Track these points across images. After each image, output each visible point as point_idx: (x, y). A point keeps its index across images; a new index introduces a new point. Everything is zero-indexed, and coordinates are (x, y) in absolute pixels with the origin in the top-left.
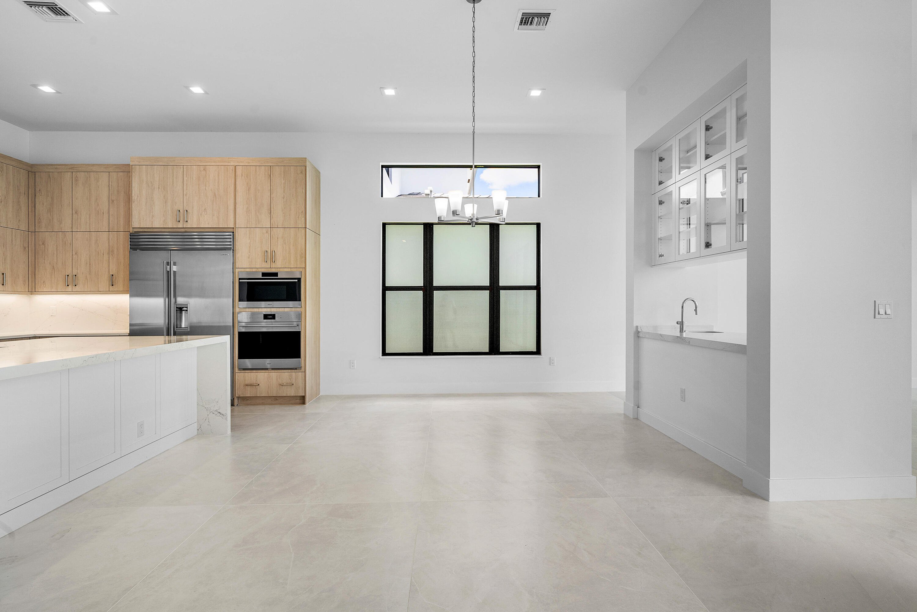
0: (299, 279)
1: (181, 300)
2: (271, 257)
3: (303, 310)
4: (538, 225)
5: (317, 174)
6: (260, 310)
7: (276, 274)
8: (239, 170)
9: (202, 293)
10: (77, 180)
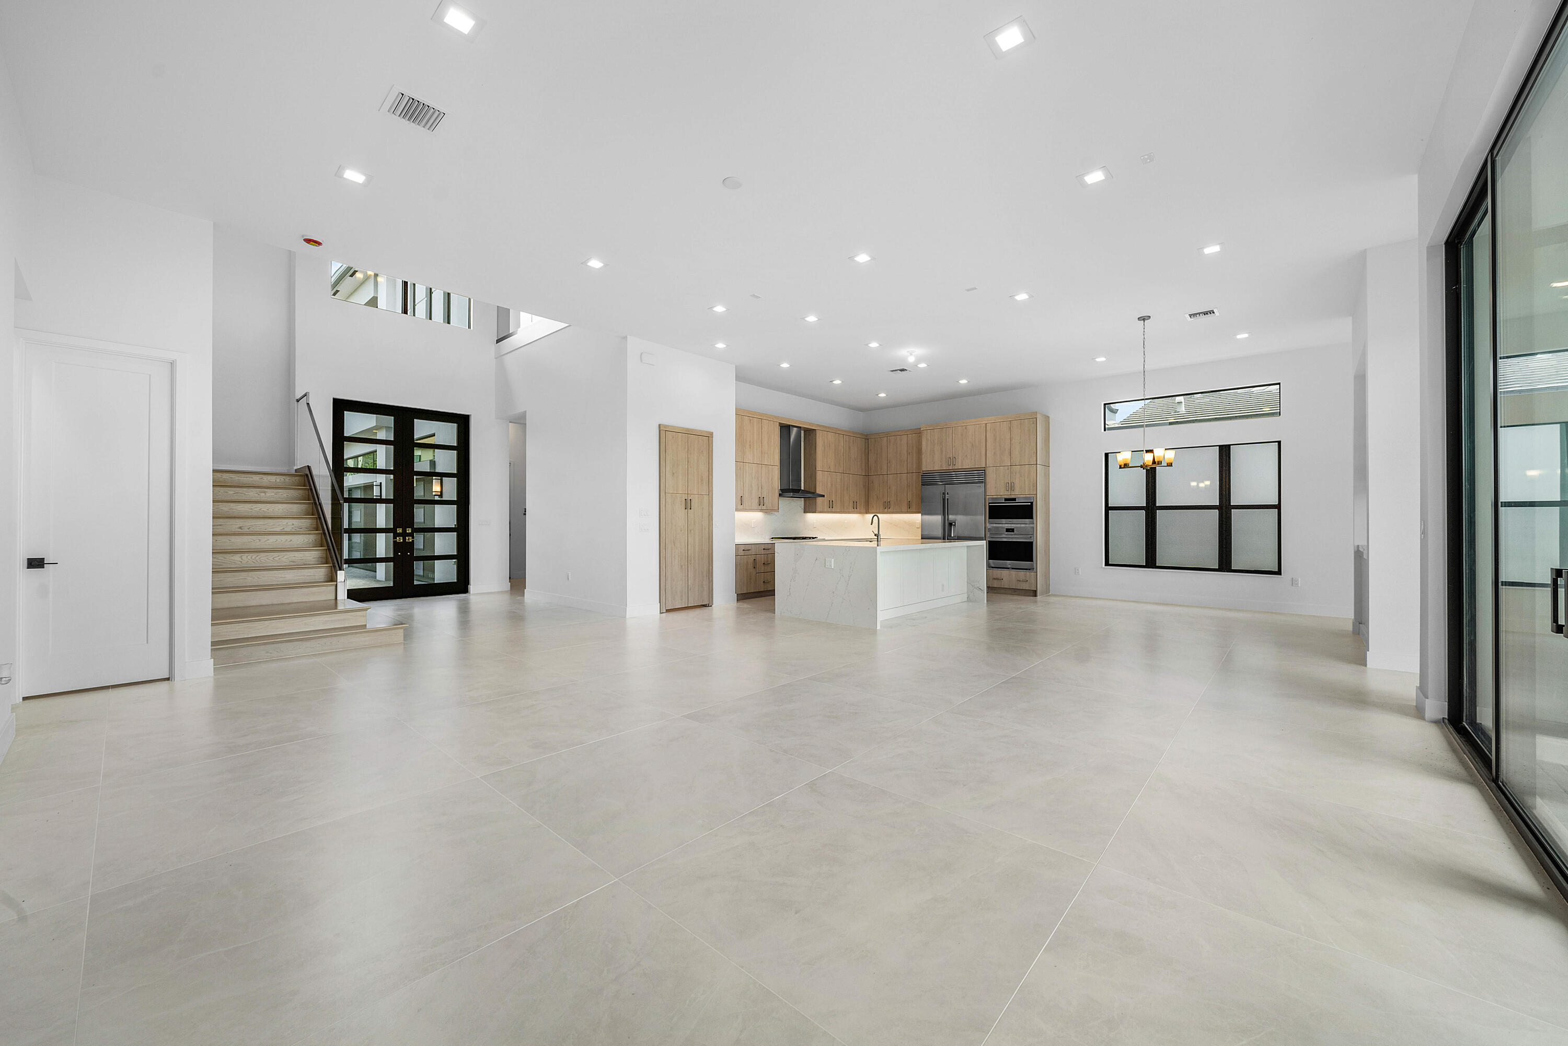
0: (1032, 503)
1: (951, 517)
2: (1011, 487)
3: (1035, 525)
4: (1279, 442)
5: (1047, 419)
6: (1003, 525)
7: (1014, 499)
8: (989, 426)
9: (966, 512)
10: (890, 442)
